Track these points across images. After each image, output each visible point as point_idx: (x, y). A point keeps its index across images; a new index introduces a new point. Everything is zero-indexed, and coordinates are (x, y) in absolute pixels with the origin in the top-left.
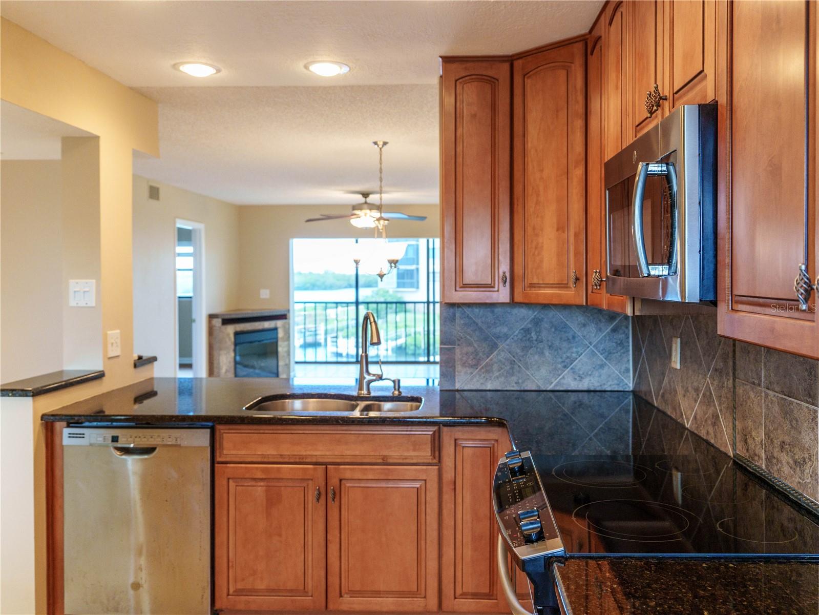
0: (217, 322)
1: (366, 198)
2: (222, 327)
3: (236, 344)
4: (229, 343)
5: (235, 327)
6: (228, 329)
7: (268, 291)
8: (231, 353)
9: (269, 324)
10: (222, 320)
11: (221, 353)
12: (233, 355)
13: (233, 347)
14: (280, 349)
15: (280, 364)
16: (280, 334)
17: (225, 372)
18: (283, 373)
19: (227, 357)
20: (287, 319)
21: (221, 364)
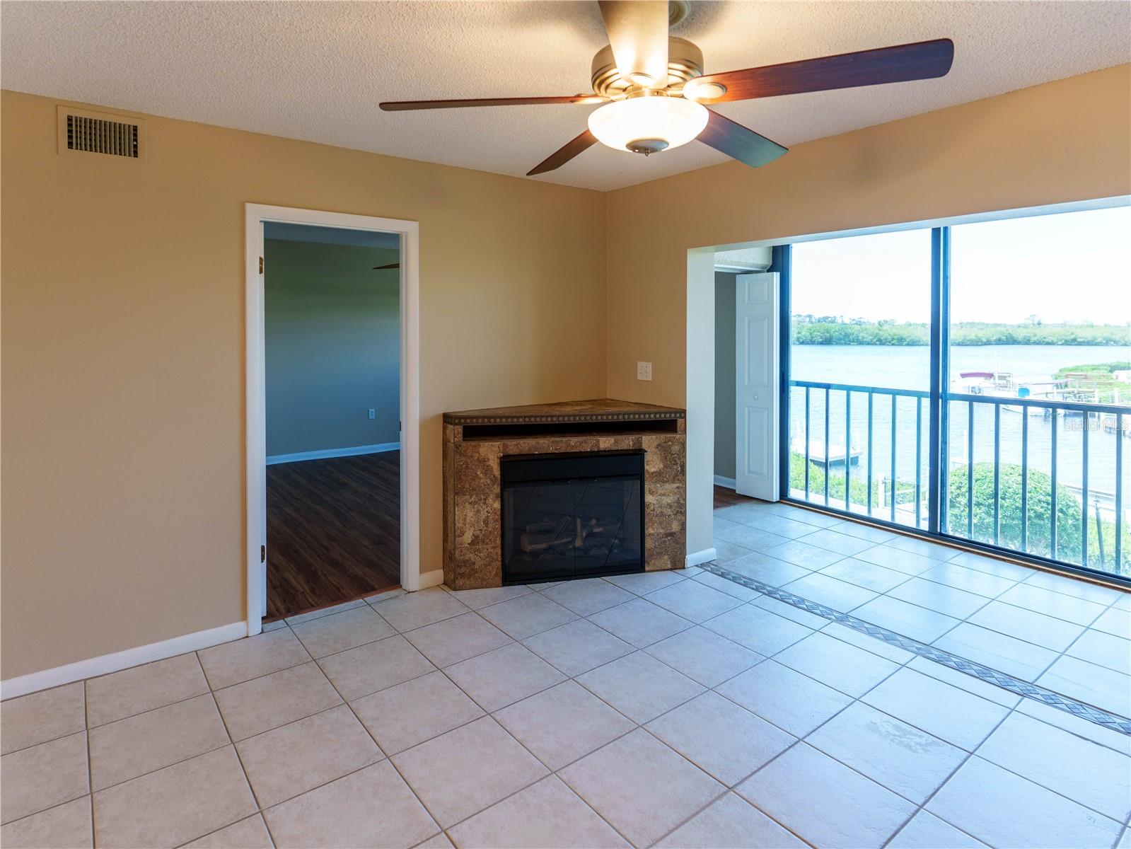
2: (464, 444)
3: (506, 482)
4: (484, 480)
5: (505, 446)
6: (481, 450)
7: (650, 365)
8: (490, 501)
9: (616, 441)
10: (464, 427)
11: (459, 499)
12: (497, 505)
13: (497, 489)
14: (649, 498)
15: (649, 530)
16: (653, 464)
17: (472, 541)
18: (659, 554)
19: (478, 511)
20: (675, 431)
21: (458, 525)
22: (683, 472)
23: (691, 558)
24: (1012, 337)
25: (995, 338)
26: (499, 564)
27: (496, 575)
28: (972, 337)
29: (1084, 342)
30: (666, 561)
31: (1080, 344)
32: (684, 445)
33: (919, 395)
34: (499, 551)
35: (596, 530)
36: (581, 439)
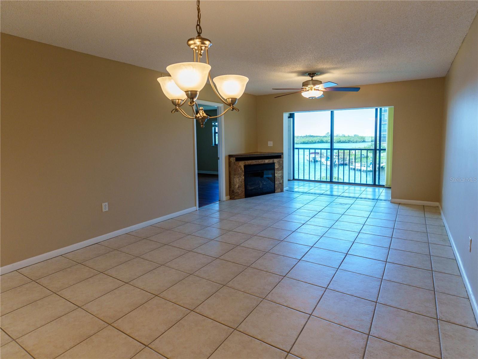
1: (312, 77)
2: (236, 162)
3: (245, 172)
4: (240, 171)
5: (245, 163)
6: (240, 164)
7: (272, 142)
9: (269, 161)
10: (236, 158)
11: (235, 176)
12: (243, 178)
13: (243, 174)
14: (276, 175)
15: (276, 183)
16: (277, 166)
17: (238, 187)
18: (278, 188)
19: (239, 179)
20: (281, 158)
21: (235, 183)
22: (283, 168)
23: (285, 189)
24: (322, 140)
25: (317, 141)
26: (244, 192)
27: (244, 195)
28: (310, 140)
29: (343, 142)
30: (279, 190)
31: (342, 142)
32: (283, 161)
33: (327, 149)
34: (244, 189)
35: (264, 183)
36: (261, 160)
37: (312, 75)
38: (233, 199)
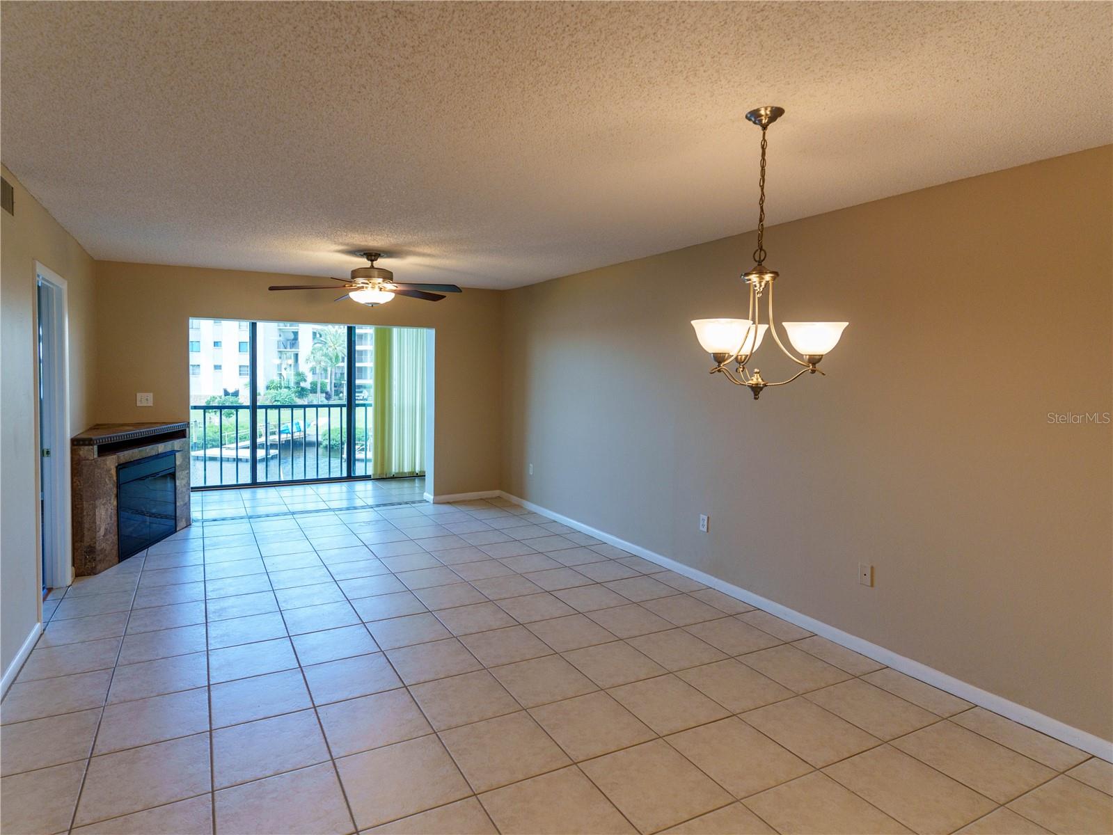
0: (91, 452)
1: (372, 261)
2: (99, 459)
3: (119, 484)
4: (108, 485)
5: (119, 457)
6: (107, 463)
7: (152, 394)
8: (112, 501)
9: (165, 447)
10: (98, 447)
11: (98, 503)
12: (115, 503)
13: (115, 491)
14: (178, 483)
15: (178, 504)
16: (179, 460)
17: (105, 534)
18: (181, 518)
19: (107, 510)
20: (185, 437)
21: (98, 523)
26: (116, 547)
27: (115, 556)
30: (184, 522)
34: (116, 537)
37: (373, 258)
38: (89, 574)
